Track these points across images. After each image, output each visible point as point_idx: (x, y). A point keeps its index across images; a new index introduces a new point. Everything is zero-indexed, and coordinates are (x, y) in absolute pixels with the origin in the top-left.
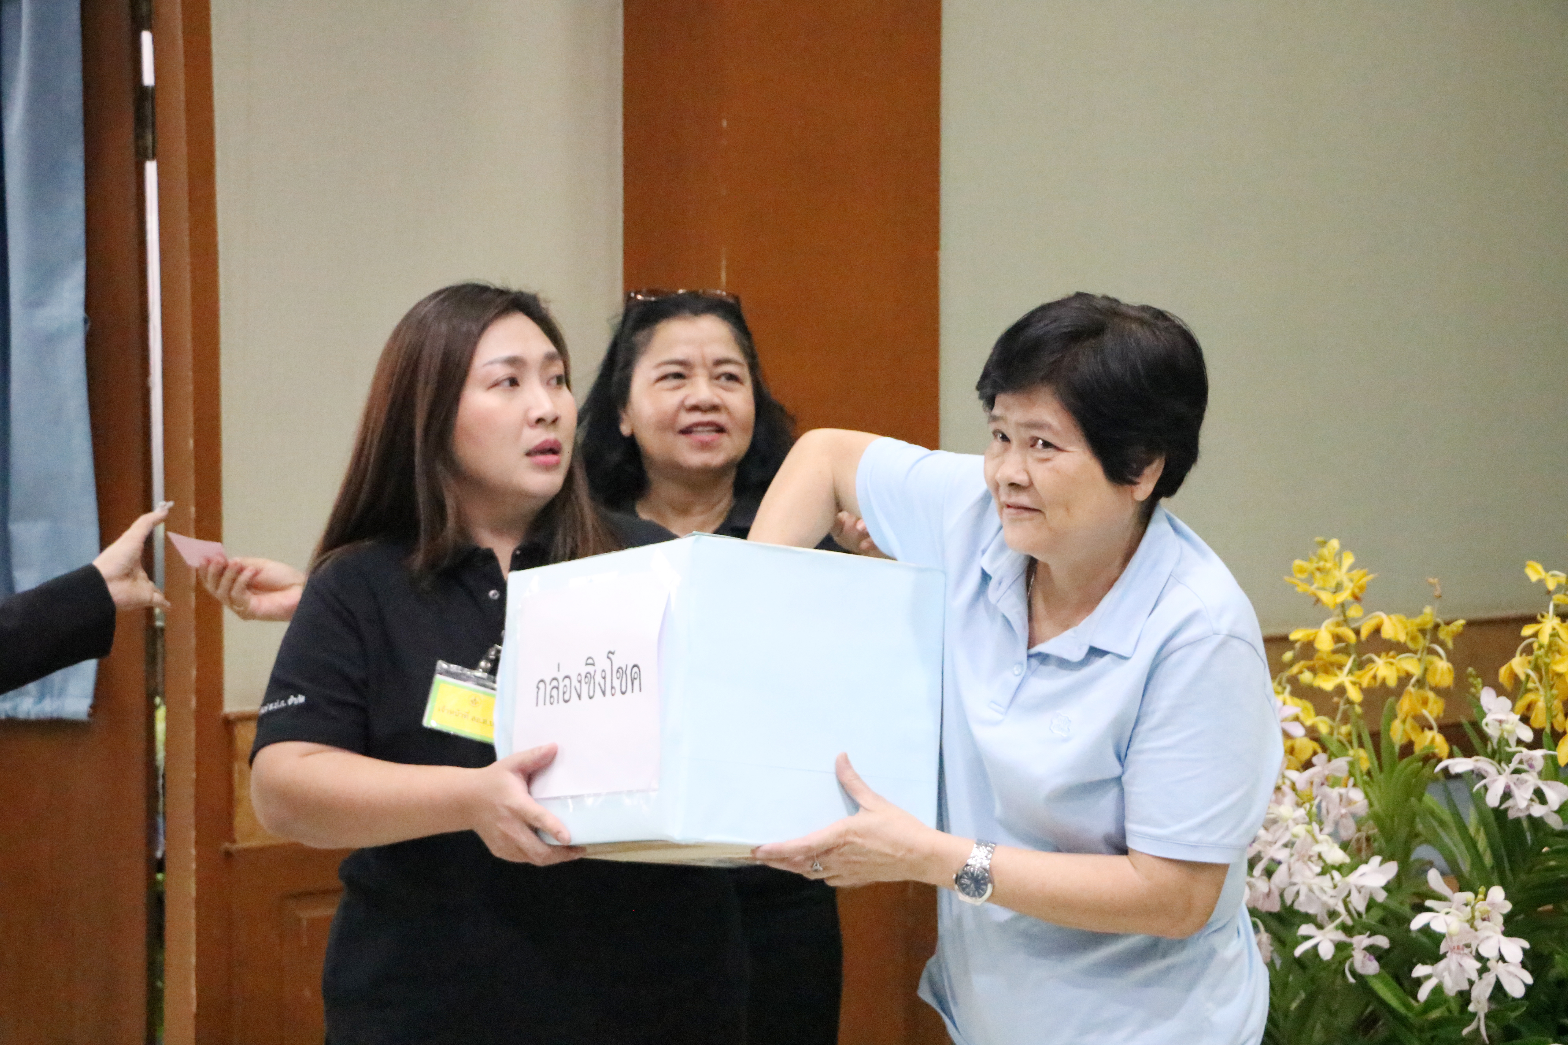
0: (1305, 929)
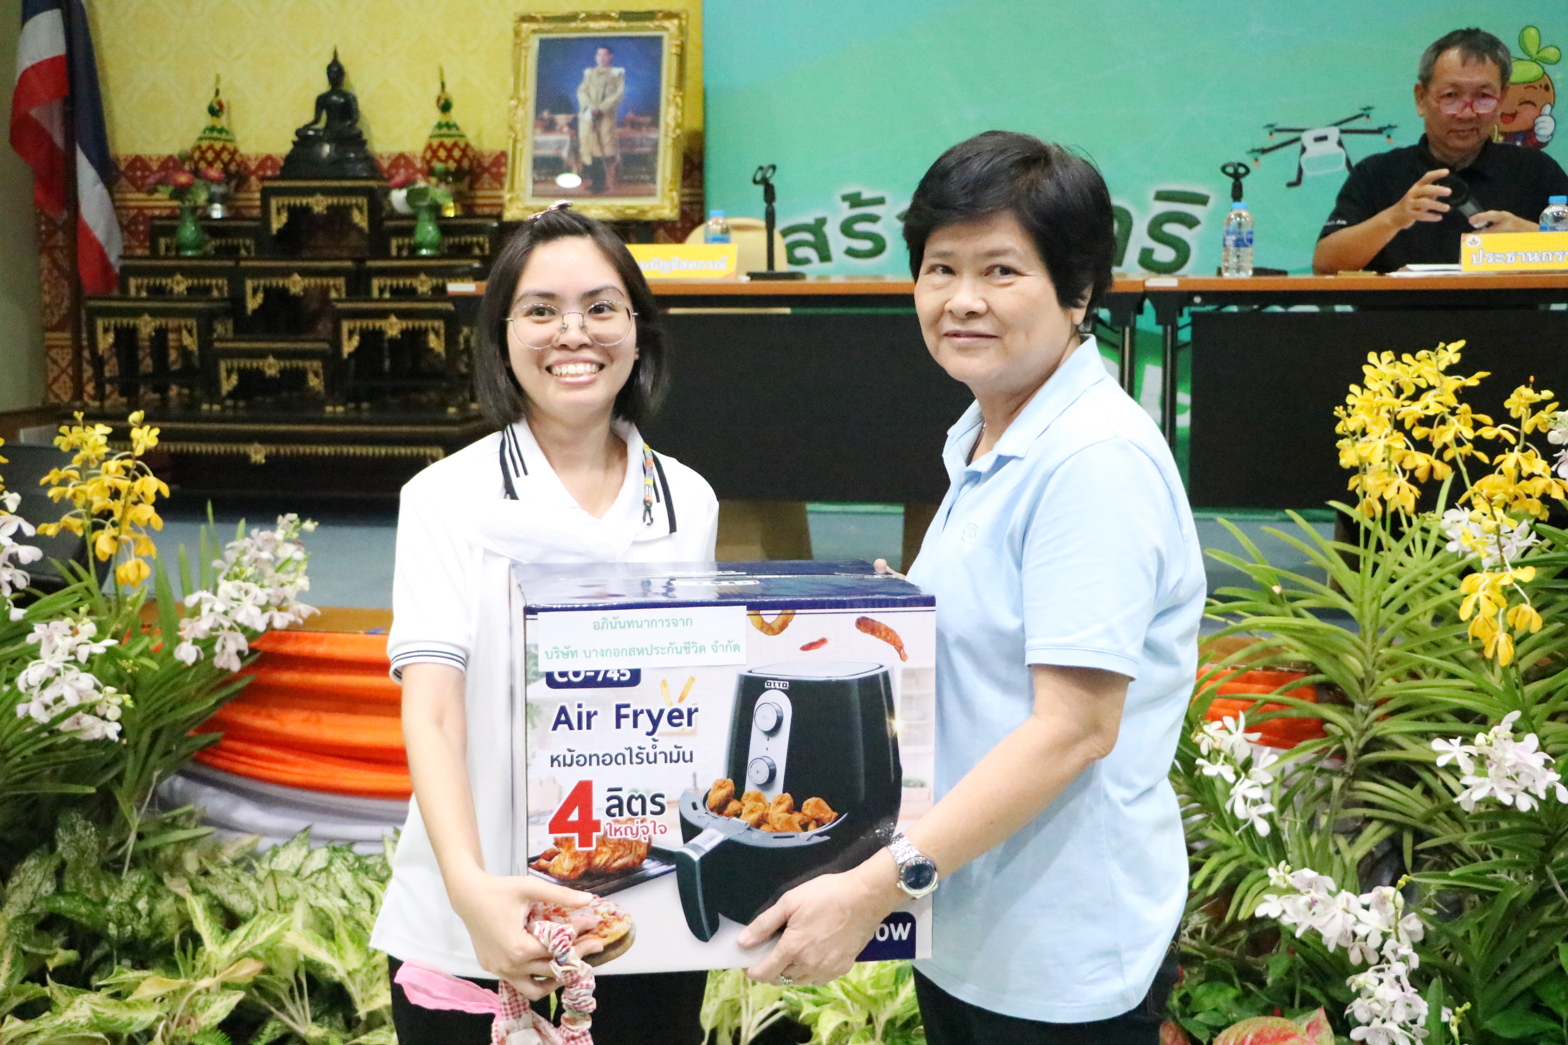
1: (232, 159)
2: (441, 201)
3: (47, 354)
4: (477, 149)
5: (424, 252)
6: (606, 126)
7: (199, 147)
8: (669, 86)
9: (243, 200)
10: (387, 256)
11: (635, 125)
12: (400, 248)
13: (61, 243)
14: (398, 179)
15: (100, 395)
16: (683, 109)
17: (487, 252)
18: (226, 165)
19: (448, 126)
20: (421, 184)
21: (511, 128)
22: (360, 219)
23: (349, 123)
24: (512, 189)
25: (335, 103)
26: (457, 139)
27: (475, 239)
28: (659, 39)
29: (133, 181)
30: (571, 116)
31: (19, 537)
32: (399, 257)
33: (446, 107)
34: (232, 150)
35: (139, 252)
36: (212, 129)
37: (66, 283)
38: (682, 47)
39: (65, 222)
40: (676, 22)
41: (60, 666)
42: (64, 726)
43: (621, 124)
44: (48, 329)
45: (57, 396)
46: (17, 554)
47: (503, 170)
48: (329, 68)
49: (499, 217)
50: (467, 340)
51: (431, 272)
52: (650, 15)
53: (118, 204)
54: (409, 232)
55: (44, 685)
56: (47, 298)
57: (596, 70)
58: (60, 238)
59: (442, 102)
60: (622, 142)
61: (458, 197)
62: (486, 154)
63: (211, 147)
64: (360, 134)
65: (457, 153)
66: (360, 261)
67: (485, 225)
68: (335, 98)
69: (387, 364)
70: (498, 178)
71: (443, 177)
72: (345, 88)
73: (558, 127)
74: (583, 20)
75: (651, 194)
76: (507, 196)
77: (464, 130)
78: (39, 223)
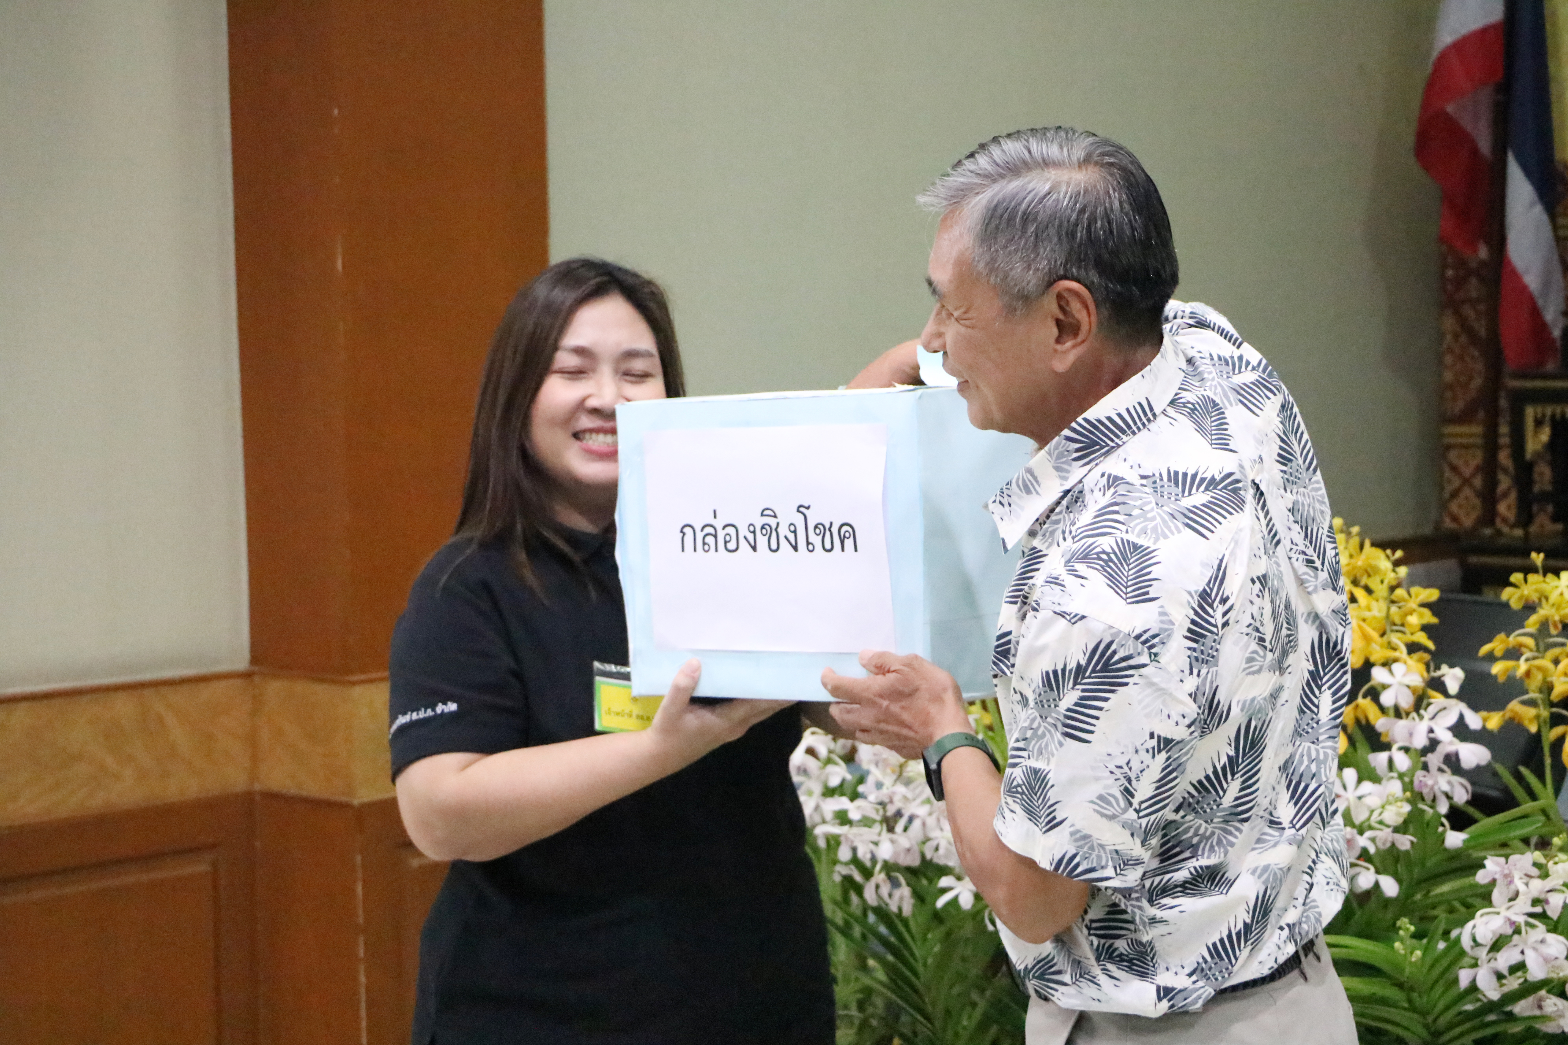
0: (944, 882)
3: (1444, 456)
13: (1474, 294)
15: (1525, 518)
31: (1460, 730)
37: (1478, 353)
39: (1483, 264)
41: (1521, 919)
42: (1521, 1008)
44: (1447, 421)
45: (1455, 519)
46: (1457, 755)
53: (1561, 234)
55: (1496, 946)
56: (1448, 376)
58: (1474, 287)
78: (1445, 267)
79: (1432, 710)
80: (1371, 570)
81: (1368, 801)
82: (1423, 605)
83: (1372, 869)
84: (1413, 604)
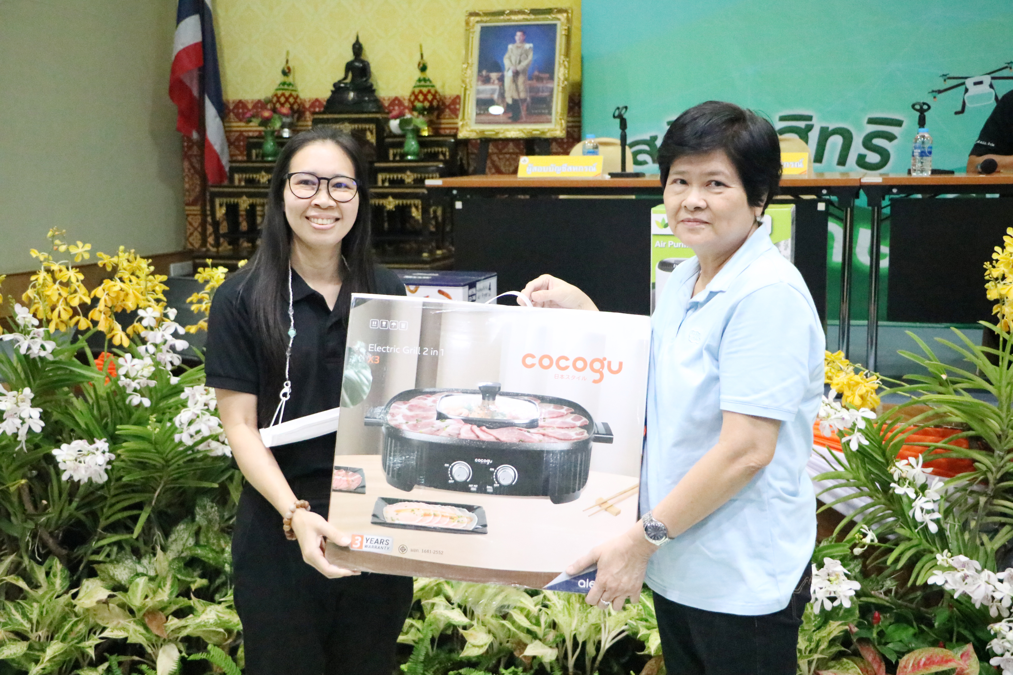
1: (295, 102)
2: (420, 126)
3: (186, 219)
4: (441, 94)
5: (409, 157)
6: (521, 79)
7: (276, 95)
8: (560, 55)
9: (301, 126)
10: (387, 160)
11: (539, 79)
12: (395, 155)
13: (195, 153)
14: (395, 113)
15: (217, 244)
16: (569, 69)
17: (448, 157)
18: (292, 105)
19: (425, 80)
20: (408, 116)
21: (463, 81)
22: (371, 138)
23: (364, 79)
24: (463, 118)
25: (358, 68)
26: (430, 88)
27: (440, 150)
28: (555, 25)
29: (237, 115)
30: (500, 74)
31: (175, 335)
32: (394, 161)
33: (423, 68)
34: (295, 96)
35: (240, 158)
36: (284, 84)
37: (197, 177)
38: (569, 30)
39: (198, 140)
40: (565, 15)
41: (199, 412)
42: (201, 447)
43: (530, 78)
44: (188, 204)
45: (192, 244)
46: (174, 345)
47: (458, 106)
48: (354, 46)
49: (455, 136)
50: (435, 212)
51: (413, 170)
52: (549, 11)
53: (227, 129)
54: (401, 145)
55: (190, 423)
56: (187, 186)
57: (515, 45)
58: (195, 150)
59: (421, 65)
60: (531, 89)
61: (430, 124)
62: (448, 97)
63: (283, 95)
64: (372, 85)
65: (430, 97)
66: (372, 163)
67: (446, 141)
68: (357, 64)
69: (386, 225)
70: (455, 112)
71: (421, 112)
72: (363, 57)
73: (492, 81)
74: (508, 14)
75: (549, 122)
76: (460, 123)
77: (434, 83)
78: (184, 141)
79: (164, 327)
80: (140, 268)
81: (136, 367)
82: (161, 282)
83: (139, 395)
84: (156, 282)
